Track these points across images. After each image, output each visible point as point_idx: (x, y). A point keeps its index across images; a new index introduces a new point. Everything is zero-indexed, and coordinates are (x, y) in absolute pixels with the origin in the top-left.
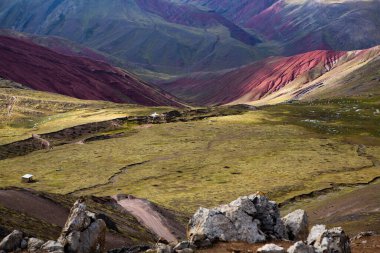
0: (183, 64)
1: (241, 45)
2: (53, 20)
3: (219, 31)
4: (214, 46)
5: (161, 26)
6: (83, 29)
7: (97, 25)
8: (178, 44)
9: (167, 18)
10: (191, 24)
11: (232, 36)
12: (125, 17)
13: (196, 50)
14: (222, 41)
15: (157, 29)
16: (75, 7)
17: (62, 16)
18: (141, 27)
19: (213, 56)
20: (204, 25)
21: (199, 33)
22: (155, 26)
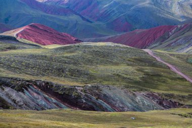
3: (74, 18)
4: (75, 25)
5: (44, 16)
6: (2, 18)
7: (10, 17)
8: (58, 25)
9: (45, 12)
10: (59, 14)
11: (83, 20)
12: (24, 12)
13: (67, 27)
14: (79, 22)
15: (43, 17)
18: (34, 16)
19: (77, 30)
20: (66, 15)
21: (65, 19)
22: (42, 16)
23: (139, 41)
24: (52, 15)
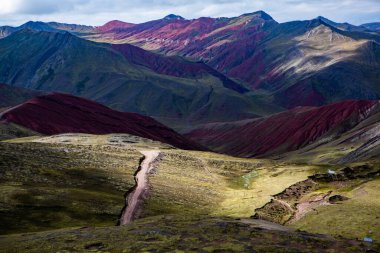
0: (180, 114)
1: (235, 94)
2: (42, 75)
3: (209, 81)
4: (208, 96)
5: (152, 78)
6: (74, 82)
7: (88, 79)
8: (174, 96)
9: (156, 70)
10: (181, 74)
11: (225, 86)
12: (115, 70)
13: (191, 101)
14: (216, 91)
15: (149, 80)
16: (63, 61)
17: (50, 71)
18: (133, 79)
19: (210, 106)
20: (194, 76)
21: (191, 84)
22: (147, 78)
23: (297, 130)
24: (167, 77)
